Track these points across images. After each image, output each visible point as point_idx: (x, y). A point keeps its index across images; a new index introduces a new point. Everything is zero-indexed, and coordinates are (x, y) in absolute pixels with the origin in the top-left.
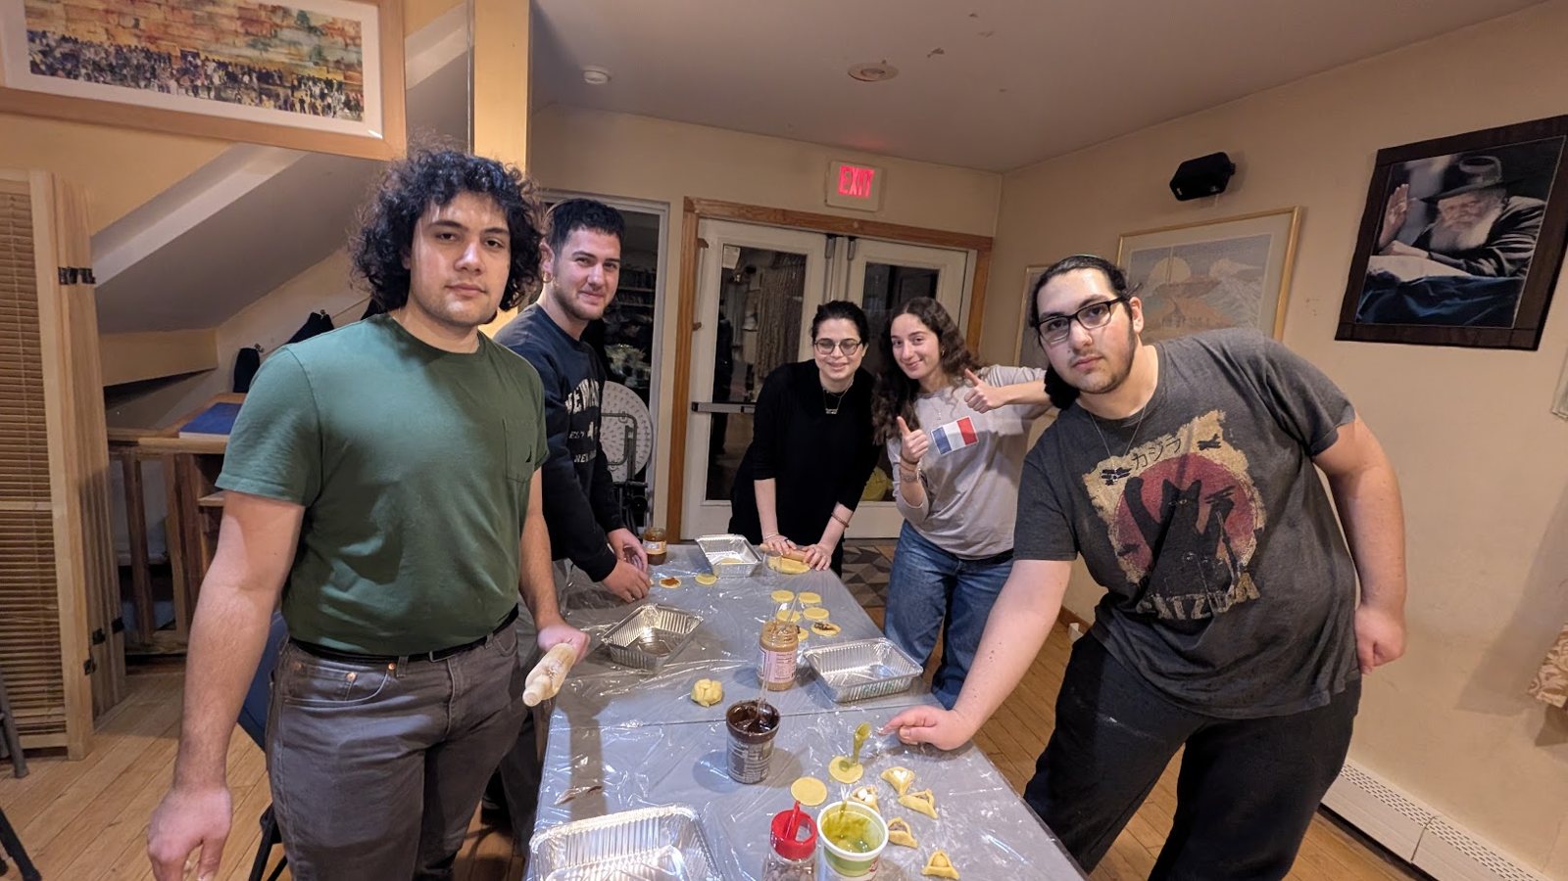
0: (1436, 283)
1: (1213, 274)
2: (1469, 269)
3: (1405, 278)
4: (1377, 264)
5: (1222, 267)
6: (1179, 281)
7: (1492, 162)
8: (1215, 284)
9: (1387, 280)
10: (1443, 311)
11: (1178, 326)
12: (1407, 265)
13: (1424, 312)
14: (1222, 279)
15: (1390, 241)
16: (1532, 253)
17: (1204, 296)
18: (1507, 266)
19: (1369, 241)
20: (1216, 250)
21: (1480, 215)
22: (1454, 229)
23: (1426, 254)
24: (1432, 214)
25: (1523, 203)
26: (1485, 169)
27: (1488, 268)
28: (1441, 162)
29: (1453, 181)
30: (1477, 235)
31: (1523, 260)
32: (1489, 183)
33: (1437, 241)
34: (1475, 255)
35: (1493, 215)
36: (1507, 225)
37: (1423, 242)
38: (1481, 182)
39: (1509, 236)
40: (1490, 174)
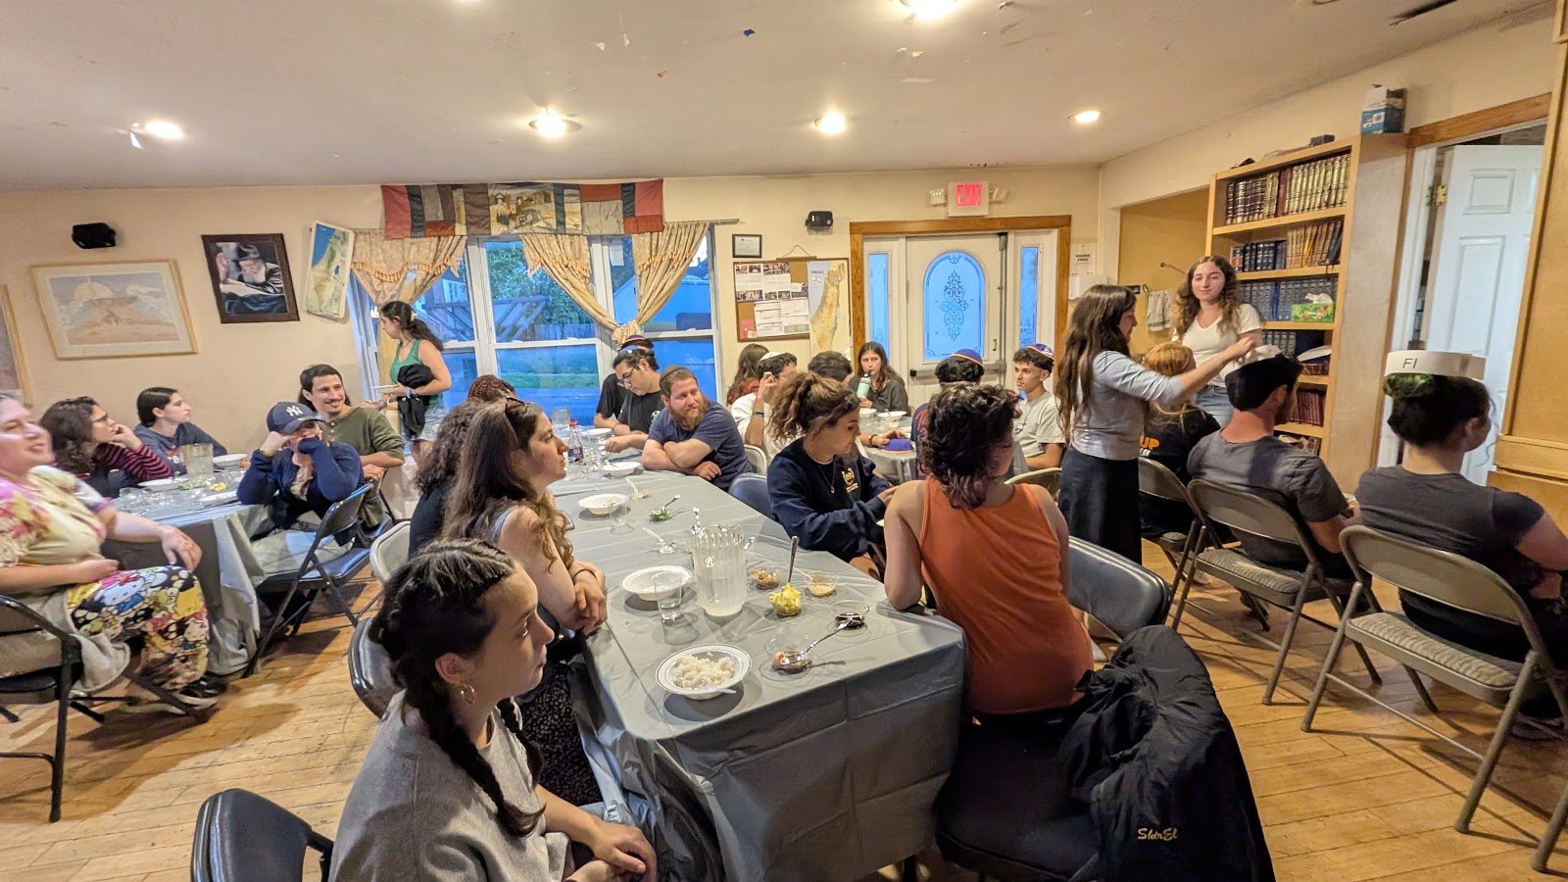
0: (254, 297)
1: (130, 293)
2: (264, 291)
3: (240, 295)
4: (224, 289)
5: (134, 289)
7: (253, 248)
8: (135, 298)
9: (232, 296)
10: (262, 308)
11: (117, 323)
12: (237, 289)
13: (255, 309)
14: (139, 296)
15: (226, 279)
16: (283, 286)
17: (131, 306)
18: (278, 290)
19: (216, 280)
20: (125, 278)
21: (258, 269)
22: (251, 274)
23: (244, 284)
24: (239, 268)
25: (271, 266)
26: (251, 251)
27: (270, 290)
28: (233, 246)
29: (241, 254)
30: (261, 278)
31: (281, 288)
32: (256, 256)
33: (246, 279)
34: (263, 285)
35: (263, 269)
36: (270, 274)
37: (241, 279)
38: (252, 256)
39: (273, 279)
40: (255, 253)
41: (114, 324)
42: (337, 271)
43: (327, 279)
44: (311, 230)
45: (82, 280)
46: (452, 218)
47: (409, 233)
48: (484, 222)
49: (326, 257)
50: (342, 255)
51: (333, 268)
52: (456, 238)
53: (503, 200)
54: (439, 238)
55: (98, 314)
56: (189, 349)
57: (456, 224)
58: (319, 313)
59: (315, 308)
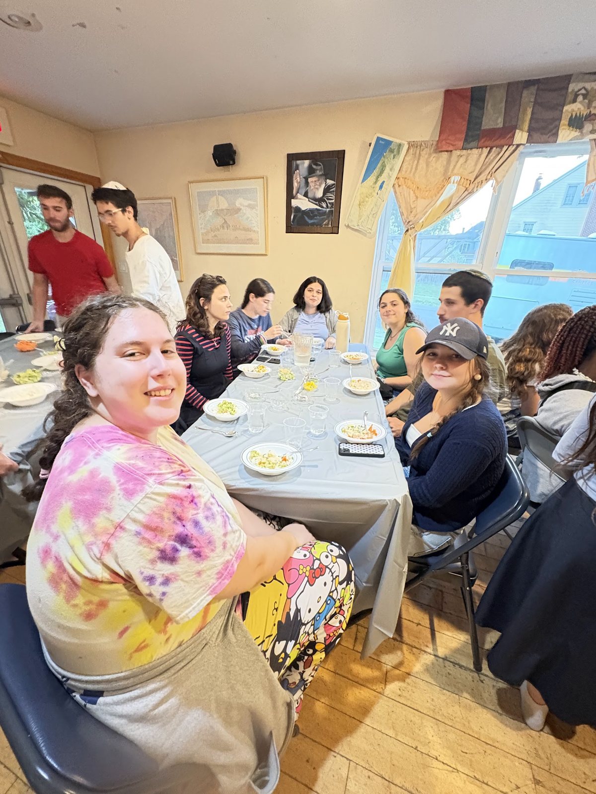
0: (312, 211)
1: (238, 205)
2: (320, 206)
3: (303, 209)
4: (294, 203)
5: (240, 202)
6: (224, 208)
7: (320, 165)
8: (239, 209)
9: (298, 209)
10: (315, 221)
11: (228, 229)
12: (302, 203)
13: (310, 222)
14: (242, 207)
15: (296, 194)
16: (334, 201)
17: (236, 215)
18: (329, 205)
19: (290, 196)
20: (237, 193)
21: (320, 185)
22: (314, 190)
23: (307, 199)
24: (307, 183)
25: (330, 182)
26: (319, 168)
27: (324, 205)
28: (307, 163)
29: (311, 171)
30: (319, 194)
31: (332, 203)
32: (321, 173)
33: (310, 195)
34: (319, 201)
35: (323, 186)
36: (327, 190)
37: (306, 195)
38: (318, 173)
39: (329, 195)
40: (320, 170)
41: (226, 230)
42: (381, 187)
43: (371, 195)
44: (370, 145)
45: (212, 194)
46: (514, 123)
47: (460, 144)
48: (551, 127)
49: (376, 172)
50: (391, 170)
51: (379, 183)
52: (512, 148)
53: (585, 96)
54: (491, 148)
55: (219, 221)
56: (264, 253)
57: (517, 131)
58: (356, 228)
59: (354, 224)
